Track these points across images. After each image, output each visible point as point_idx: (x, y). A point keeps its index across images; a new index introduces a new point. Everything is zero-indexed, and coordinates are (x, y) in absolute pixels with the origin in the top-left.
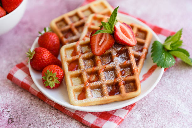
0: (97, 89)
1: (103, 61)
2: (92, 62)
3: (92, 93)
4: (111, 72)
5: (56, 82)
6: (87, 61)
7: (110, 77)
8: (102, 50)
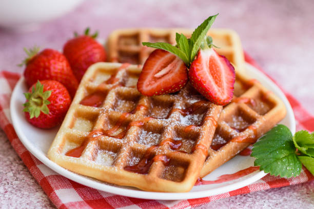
0: (111, 153)
1: (152, 111)
2: (131, 106)
3: (96, 154)
4: (155, 135)
5: (45, 110)
6: (124, 101)
7: (148, 143)
8: (157, 87)
